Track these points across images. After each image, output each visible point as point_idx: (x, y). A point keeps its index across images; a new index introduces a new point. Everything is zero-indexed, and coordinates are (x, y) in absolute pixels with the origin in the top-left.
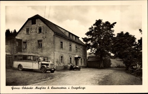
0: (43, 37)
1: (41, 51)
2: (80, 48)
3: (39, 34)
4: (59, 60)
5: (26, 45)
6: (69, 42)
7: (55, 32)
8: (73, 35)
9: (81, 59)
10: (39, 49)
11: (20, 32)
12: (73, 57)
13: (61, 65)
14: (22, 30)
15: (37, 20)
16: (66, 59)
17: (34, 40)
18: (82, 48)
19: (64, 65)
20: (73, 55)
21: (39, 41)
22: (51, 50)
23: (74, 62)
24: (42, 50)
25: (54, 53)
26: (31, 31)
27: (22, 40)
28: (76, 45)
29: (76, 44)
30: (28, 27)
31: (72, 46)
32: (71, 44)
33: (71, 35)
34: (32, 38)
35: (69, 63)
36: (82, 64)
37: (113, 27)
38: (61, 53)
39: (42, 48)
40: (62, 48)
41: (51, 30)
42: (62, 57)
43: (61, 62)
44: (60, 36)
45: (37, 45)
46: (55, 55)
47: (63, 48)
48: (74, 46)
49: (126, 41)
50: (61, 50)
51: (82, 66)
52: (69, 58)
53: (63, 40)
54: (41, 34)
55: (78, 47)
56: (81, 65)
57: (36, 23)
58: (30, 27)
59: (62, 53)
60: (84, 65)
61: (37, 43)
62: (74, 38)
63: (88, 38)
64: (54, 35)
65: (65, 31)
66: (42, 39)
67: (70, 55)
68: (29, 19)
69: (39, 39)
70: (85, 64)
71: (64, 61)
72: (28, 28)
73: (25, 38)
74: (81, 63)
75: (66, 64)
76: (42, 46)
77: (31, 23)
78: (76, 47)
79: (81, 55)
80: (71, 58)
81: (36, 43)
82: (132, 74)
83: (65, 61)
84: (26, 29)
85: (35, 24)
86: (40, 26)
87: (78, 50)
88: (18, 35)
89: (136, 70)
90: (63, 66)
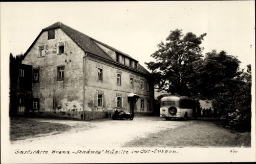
0: (66, 61)
1: (62, 85)
2: (139, 80)
3: (60, 56)
4: (94, 102)
5: (38, 74)
6: (117, 70)
7: (86, 52)
8: (125, 56)
9: (142, 101)
10: (59, 81)
11: (30, 53)
12: (124, 96)
13: (99, 110)
14: (32, 50)
15: (56, 32)
16: (111, 100)
17: (52, 66)
18: (143, 80)
19: (105, 111)
20: (125, 93)
21: (59, 68)
22: (78, 83)
23: (126, 105)
24: (63, 83)
25: (84, 88)
26: (47, 51)
27: (32, 66)
28: (130, 76)
29: (130, 74)
30: (43, 44)
31: (122, 76)
32: (121, 73)
33: (121, 57)
34: (49, 62)
35: (116, 106)
36: (144, 110)
37: (200, 43)
38: (99, 89)
39: (63, 80)
40: (102, 80)
41: (80, 49)
42: (100, 96)
43: (99, 105)
44: (96, 58)
45: (55, 76)
46: (86, 92)
47: (104, 80)
48: (126, 76)
49: (220, 66)
50: (99, 84)
51: (144, 113)
52: (116, 98)
53: (104, 65)
54: (63, 55)
55: (135, 78)
56: (142, 111)
57: (55, 36)
58: (46, 44)
59: (102, 90)
60: (149, 112)
61: (56, 72)
62: (127, 62)
63: (156, 62)
64: (84, 57)
65: (109, 50)
66: (65, 64)
67: (118, 92)
68: (44, 31)
69: (59, 64)
70: (149, 109)
71: (105, 104)
72: (41, 45)
73: (37, 62)
74: (142, 106)
75: (108, 109)
76: (65, 76)
77: (47, 37)
78: (131, 79)
79: (142, 93)
80: (119, 99)
81: (54, 71)
82: (226, 128)
83: (107, 103)
84: (38, 48)
85: (53, 37)
86: (62, 41)
87: (135, 83)
88: (26, 58)
89: (233, 121)
90: (103, 112)
